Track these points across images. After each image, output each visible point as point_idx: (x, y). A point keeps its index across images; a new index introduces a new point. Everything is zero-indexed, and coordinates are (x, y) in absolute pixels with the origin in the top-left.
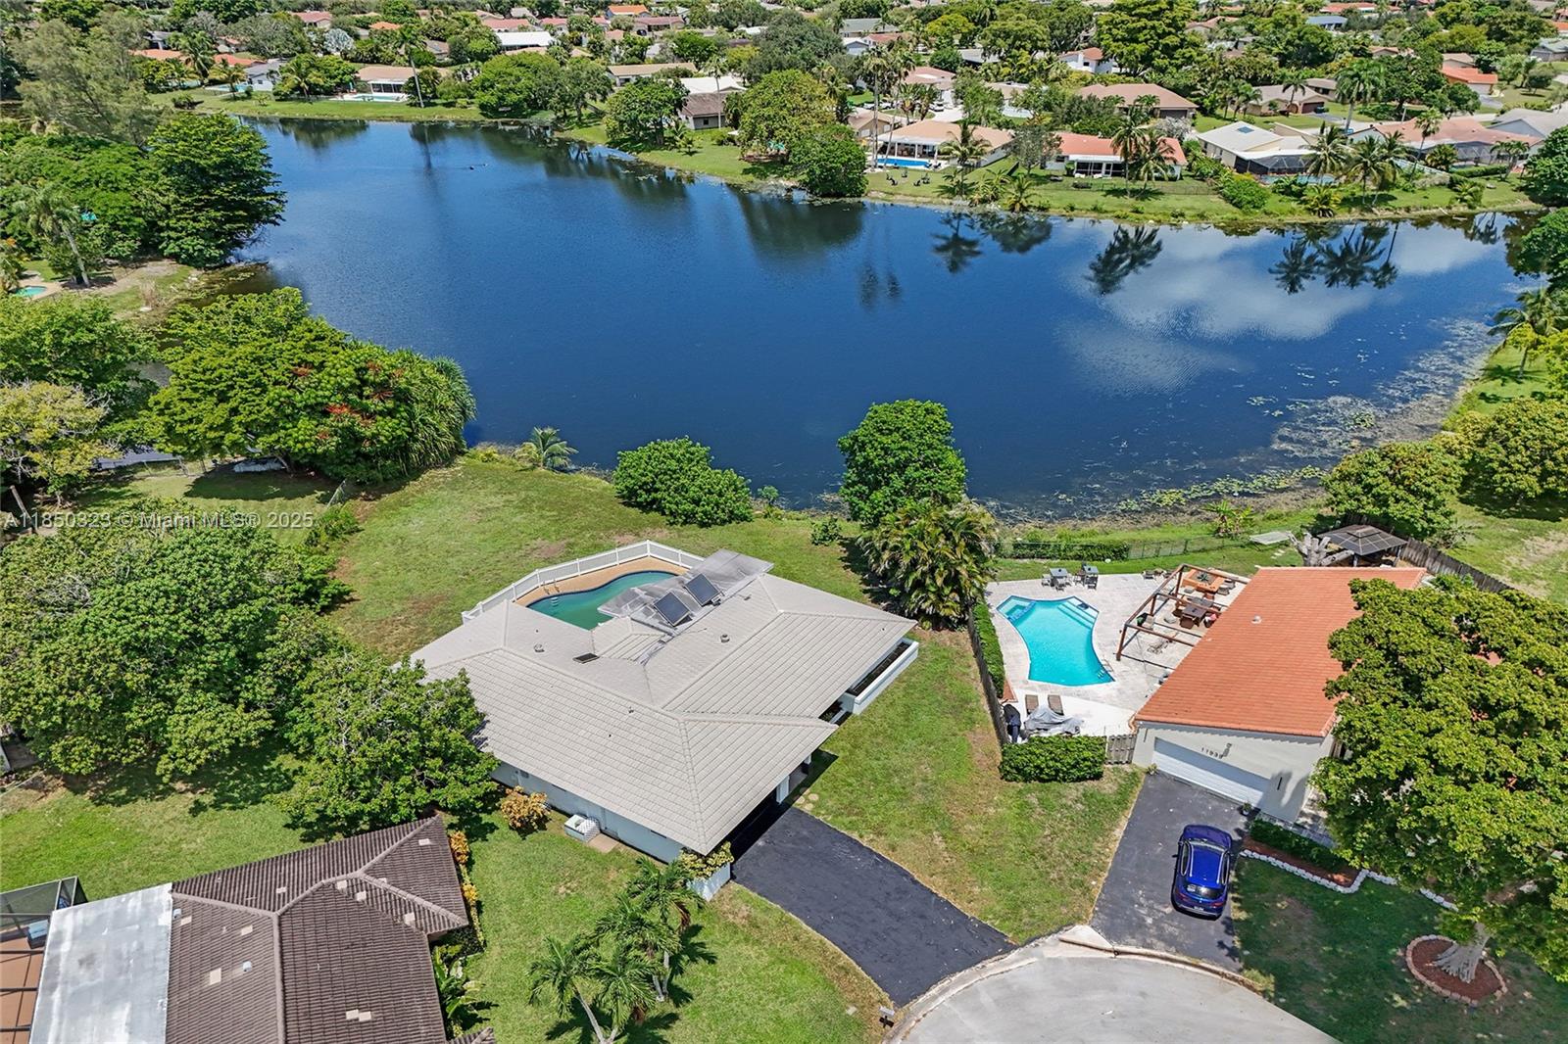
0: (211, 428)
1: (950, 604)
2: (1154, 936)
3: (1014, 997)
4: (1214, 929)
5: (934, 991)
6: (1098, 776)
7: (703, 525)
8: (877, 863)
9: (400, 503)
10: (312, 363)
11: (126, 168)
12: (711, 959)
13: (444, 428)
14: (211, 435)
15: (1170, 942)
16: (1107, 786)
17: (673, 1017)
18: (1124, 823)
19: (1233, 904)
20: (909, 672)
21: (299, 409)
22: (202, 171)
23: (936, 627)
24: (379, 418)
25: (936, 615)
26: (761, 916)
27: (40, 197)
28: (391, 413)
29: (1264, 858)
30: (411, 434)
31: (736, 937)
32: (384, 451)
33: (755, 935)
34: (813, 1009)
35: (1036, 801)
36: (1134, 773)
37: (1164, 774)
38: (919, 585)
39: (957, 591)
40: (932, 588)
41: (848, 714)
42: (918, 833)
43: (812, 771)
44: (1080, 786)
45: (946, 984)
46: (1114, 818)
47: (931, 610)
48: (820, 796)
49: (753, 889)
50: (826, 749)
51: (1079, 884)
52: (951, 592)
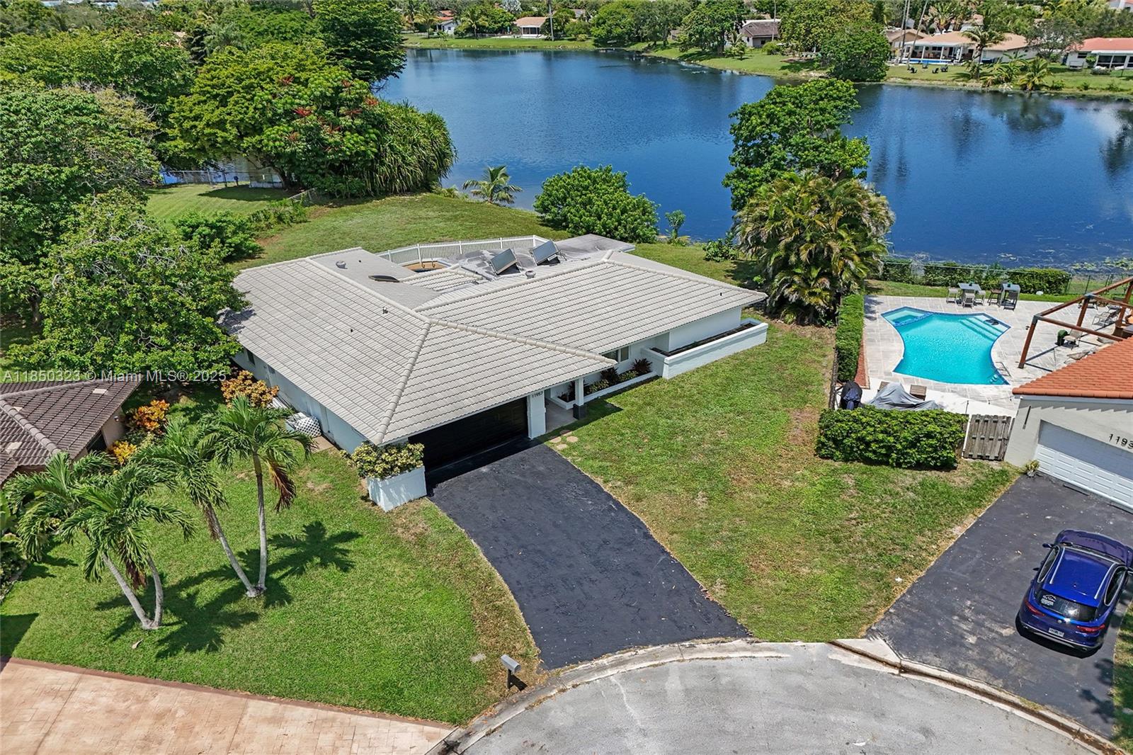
1: (818, 290)
2: (973, 660)
5: (604, 661)
6: (948, 466)
8: (611, 509)
10: (299, 78)
11: (296, 25)
12: (345, 567)
15: (997, 672)
16: (959, 479)
17: (253, 617)
18: (970, 521)
19: (1120, 642)
20: (749, 353)
21: (279, 114)
22: (345, 27)
23: (800, 322)
24: (347, 133)
25: (799, 302)
26: (433, 533)
27: (223, 32)
28: (360, 131)
30: (379, 156)
31: (391, 551)
32: (348, 163)
33: (414, 553)
34: (429, 645)
35: (851, 482)
36: (1003, 472)
37: (1048, 478)
38: (784, 265)
39: (828, 275)
40: (799, 271)
41: (657, 377)
42: (679, 490)
43: (584, 416)
44: (920, 475)
45: (627, 655)
46: (957, 514)
47: (793, 298)
48: (581, 440)
49: (444, 509)
50: (612, 401)
51: (879, 577)
52: (820, 275)
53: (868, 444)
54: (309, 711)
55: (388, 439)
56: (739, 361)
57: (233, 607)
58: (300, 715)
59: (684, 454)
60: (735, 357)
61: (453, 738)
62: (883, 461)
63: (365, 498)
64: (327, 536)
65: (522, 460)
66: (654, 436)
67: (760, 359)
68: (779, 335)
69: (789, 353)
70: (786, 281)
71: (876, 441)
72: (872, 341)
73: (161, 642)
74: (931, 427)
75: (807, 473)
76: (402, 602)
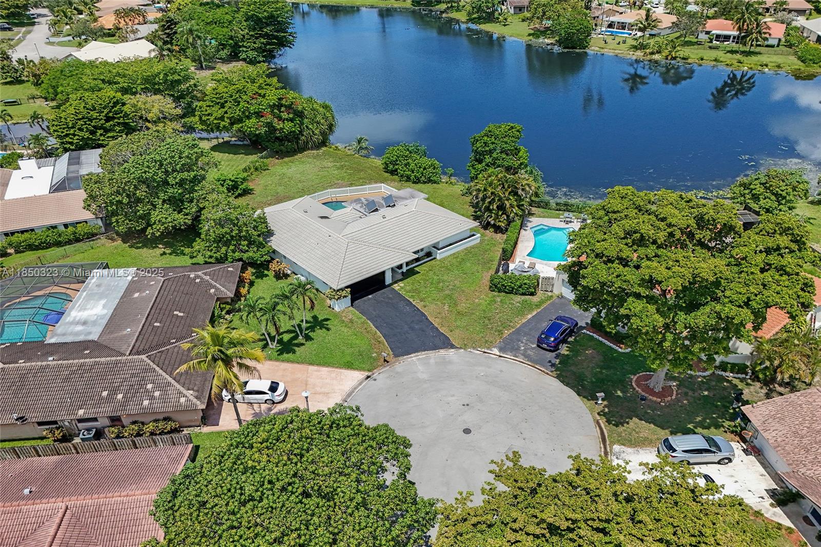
0: (215, 119)
1: (502, 220)
2: (520, 354)
3: (445, 362)
4: (550, 356)
5: (412, 355)
6: (532, 294)
7: (414, 183)
8: (415, 310)
9: (290, 161)
10: (260, 94)
11: (229, 17)
12: (328, 329)
13: (317, 132)
14: (215, 122)
15: (527, 356)
16: (535, 299)
17: (303, 344)
18: (534, 313)
19: (566, 348)
20: (472, 247)
21: (252, 114)
22: (260, 19)
23: (496, 232)
24: (286, 122)
25: (494, 225)
26: (355, 319)
27: (189, 27)
28: (292, 120)
29: (591, 334)
30: (301, 132)
31: (342, 325)
32: (286, 137)
33: (350, 325)
34: (359, 351)
35: (499, 300)
36: (552, 296)
37: (566, 298)
38: (488, 209)
39: (505, 214)
40: (494, 212)
41: (435, 258)
42: (439, 303)
43: (406, 275)
44: (523, 297)
45: (419, 354)
46: (531, 310)
47: (492, 222)
48: (405, 285)
49: (358, 311)
50: (416, 269)
51: (499, 331)
52: (502, 214)
53: (506, 287)
54: (327, 369)
55: (339, 288)
56: (468, 251)
57: (296, 342)
58: (325, 370)
59: (442, 290)
60: (466, 249)
61: (369, 375)
62: (511, 292)
63: (330, 307)
64: (320, 320)
65: (384, 293)
66: (432, 283)
67: (476, 250)
68: (486, 238)
69: (488, 247)
70: (489, 216)
71: (508, 286)
72: (522, 241)
73: (277, 351)
74: (525, 281)
75: (485, 297)
76: (349, 340)
